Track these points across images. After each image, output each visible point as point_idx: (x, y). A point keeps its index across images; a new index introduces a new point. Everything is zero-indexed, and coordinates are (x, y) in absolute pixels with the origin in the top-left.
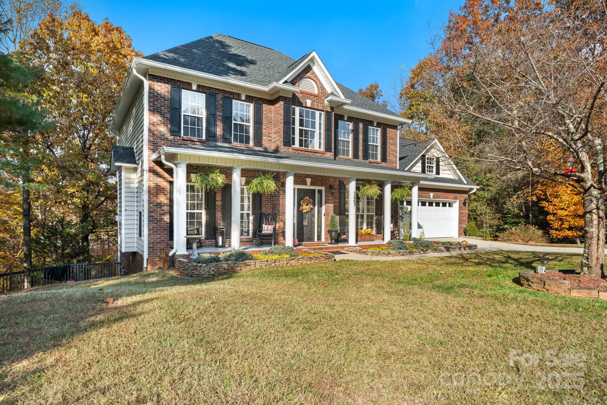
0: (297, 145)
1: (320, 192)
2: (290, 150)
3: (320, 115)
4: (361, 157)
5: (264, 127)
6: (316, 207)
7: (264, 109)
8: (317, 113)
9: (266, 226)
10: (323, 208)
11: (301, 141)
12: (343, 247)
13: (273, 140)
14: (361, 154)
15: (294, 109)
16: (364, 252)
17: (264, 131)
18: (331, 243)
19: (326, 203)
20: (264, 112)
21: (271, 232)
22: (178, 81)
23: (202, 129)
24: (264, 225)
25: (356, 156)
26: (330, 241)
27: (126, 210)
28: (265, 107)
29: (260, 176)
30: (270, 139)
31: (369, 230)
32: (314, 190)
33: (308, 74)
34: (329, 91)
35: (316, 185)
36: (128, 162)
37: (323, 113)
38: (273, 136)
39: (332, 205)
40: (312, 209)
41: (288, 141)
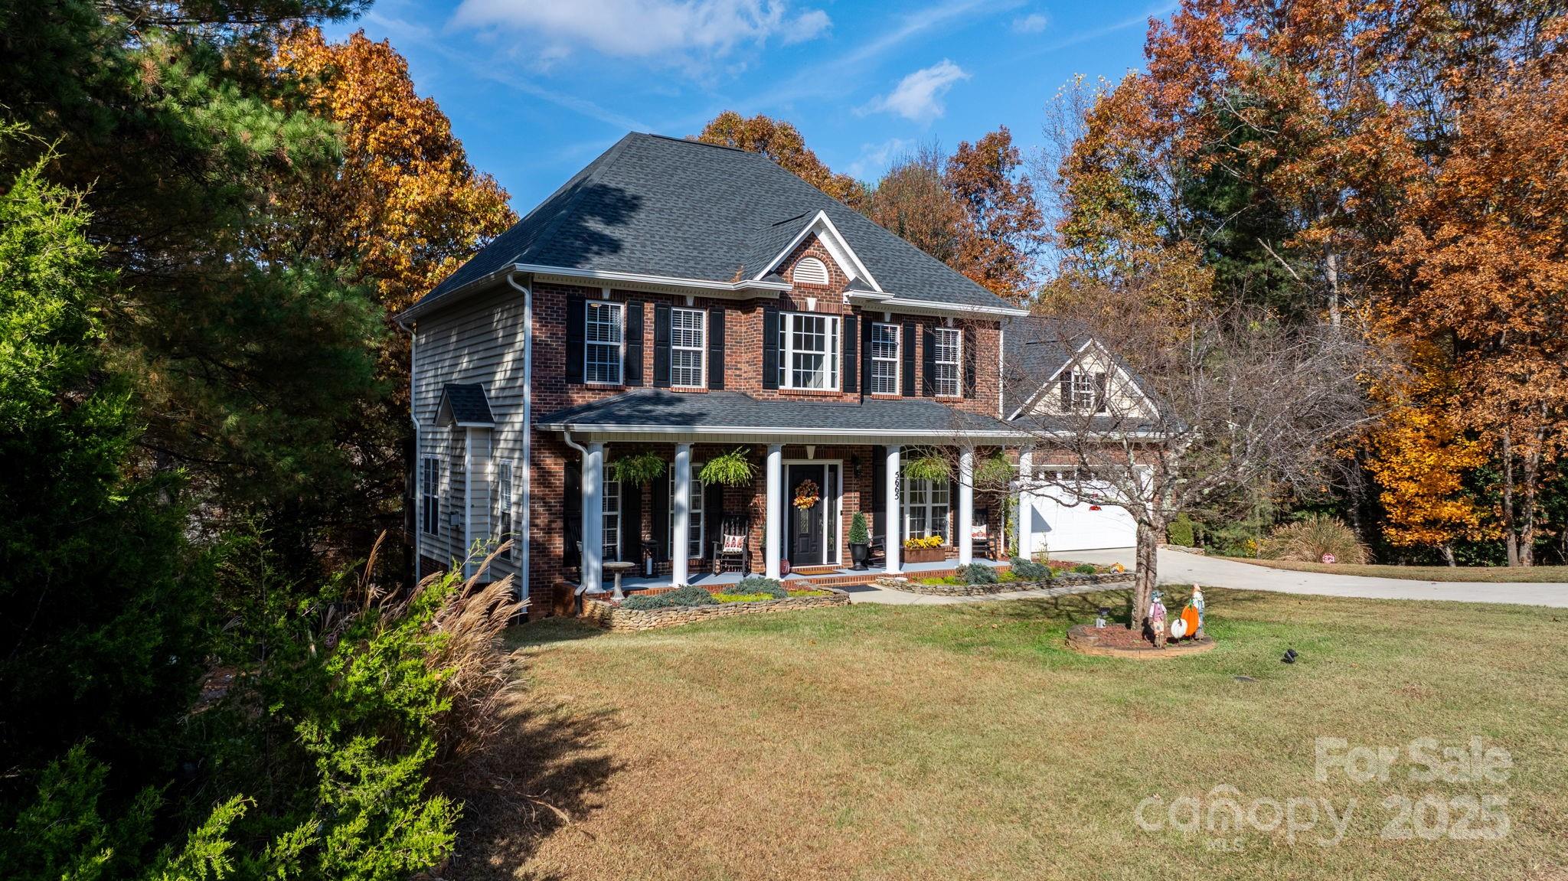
0: (789, 384)
1: (833, 469)
2: (776, 396)
3: (834, 322)
4: (919, 393)
5: (727, 351)
6: (826, 500)
7: (727, 318)
8: (828, 320)
9: (731, 537)
10: (840, 500)
11: (796, 376)
12: (873, 578)
13: (745, 375)
14: (918, 386)
15: (783, 318)
16: (909, 588)
17: (727, 359)
18: (854, 569)
19: (845, 491)
20: (728, 325)
21: (740, 550)
22: (579, 287)
23: (618, 366)
24: (727, 536)
25: (908, 389)
26: (851, 565)
27: (472, 506)
28: (731, 316)
29: (722, 455)
30: (738, 372)
31: (936, 540)
32: (822, 467)
33: (811, 250)
34: (851, 276)
35: (826, 457)
36: (478, 420)
37: (839, 318)
38: (744, 367)
39: (857, 494)
40: (817, 502)
41: (771, 377)
